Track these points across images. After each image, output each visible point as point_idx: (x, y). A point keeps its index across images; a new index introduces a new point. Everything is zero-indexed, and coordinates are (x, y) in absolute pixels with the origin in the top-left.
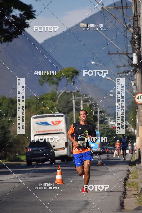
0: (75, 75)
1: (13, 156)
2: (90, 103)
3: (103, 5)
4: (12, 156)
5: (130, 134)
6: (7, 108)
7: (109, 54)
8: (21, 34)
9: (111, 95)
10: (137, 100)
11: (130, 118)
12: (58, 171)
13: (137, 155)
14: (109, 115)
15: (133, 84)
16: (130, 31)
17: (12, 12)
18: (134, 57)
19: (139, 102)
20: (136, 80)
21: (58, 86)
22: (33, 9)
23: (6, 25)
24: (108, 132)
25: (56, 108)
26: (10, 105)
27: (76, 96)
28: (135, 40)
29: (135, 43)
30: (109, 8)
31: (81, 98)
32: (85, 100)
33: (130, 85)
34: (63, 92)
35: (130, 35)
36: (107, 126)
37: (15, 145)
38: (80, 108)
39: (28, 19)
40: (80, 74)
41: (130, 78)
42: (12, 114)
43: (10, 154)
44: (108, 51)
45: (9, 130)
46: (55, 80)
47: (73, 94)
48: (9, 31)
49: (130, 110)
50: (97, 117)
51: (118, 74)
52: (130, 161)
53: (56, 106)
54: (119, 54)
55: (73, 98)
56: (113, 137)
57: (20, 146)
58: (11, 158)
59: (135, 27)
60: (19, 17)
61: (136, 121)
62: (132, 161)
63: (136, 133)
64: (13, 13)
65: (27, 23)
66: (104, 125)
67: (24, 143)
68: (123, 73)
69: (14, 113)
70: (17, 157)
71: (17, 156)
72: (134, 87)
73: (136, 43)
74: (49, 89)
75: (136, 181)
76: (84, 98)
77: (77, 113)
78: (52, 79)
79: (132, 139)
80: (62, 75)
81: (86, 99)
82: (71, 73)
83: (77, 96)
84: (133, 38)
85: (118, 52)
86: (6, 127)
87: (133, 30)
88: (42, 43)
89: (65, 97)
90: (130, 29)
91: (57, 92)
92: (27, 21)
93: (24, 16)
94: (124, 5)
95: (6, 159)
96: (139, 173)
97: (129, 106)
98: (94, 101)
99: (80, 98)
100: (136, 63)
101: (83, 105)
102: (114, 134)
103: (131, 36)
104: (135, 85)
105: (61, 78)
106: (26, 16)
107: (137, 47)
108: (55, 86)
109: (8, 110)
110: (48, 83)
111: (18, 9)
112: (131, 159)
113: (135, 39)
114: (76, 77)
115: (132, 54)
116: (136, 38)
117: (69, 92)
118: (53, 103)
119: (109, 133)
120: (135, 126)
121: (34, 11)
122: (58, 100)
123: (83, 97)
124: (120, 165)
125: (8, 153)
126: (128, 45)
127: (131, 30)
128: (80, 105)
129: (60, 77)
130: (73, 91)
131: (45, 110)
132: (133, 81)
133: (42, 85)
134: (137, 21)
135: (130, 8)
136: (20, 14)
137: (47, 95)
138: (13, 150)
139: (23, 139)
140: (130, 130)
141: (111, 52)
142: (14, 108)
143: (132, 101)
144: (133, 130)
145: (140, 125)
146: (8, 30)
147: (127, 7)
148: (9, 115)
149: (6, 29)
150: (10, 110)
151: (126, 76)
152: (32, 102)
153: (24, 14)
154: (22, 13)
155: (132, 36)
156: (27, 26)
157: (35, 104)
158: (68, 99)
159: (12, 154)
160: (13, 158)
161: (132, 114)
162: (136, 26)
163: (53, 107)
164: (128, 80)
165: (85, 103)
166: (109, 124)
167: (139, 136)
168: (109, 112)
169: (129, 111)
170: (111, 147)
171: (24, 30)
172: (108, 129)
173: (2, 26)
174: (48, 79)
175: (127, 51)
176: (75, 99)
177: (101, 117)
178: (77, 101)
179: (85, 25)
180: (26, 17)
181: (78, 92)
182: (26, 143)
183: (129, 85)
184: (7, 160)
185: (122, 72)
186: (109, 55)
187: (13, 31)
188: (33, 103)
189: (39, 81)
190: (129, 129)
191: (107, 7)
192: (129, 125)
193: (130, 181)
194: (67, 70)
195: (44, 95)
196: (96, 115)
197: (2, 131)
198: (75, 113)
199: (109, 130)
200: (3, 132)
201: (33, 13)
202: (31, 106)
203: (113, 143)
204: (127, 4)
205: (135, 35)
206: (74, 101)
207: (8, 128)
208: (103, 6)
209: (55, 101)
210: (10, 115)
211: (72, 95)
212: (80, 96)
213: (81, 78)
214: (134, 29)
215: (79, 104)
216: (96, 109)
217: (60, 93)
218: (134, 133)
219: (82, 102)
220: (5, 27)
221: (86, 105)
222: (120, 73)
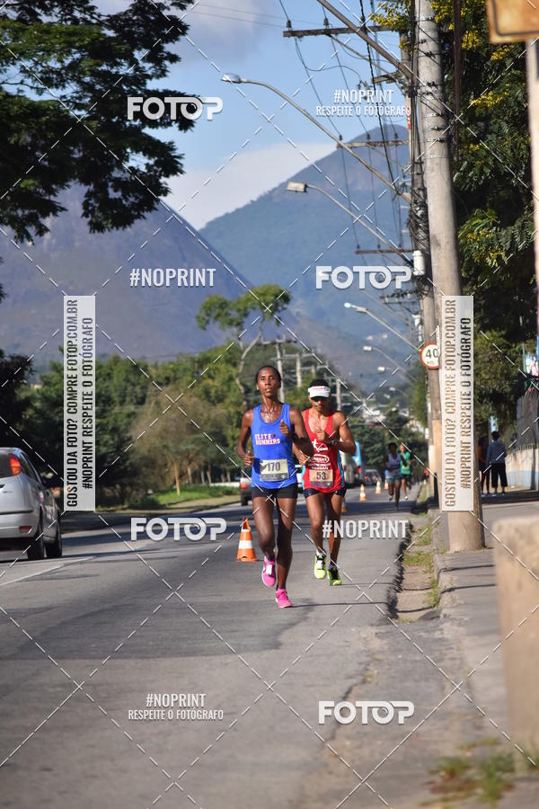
0: (281, 304)
1: (140, 496)
2: (319, 367)
3: (341, 138)
4: (137, 496)
5: (415, 438)
6: (124, 383)
7: (358, 253)
8: (151, 208)
9: (366, 348)
10: (426, 360)
11: (413, 401)
12: (243, 530)
13: (430, 487)
14: (364, 395)
15: (417, 322)
16: (405, 198)
17: (127, 161)
18: (415, 259)
19: (431, 365)
20: (422, 311)
21: (242, 329)
22: (177, 153)
23: (115, 191)
24: (362, 435)
25: (237, 381)
26: (132, 377)
27: (284, 351)
28: (418, 220)
29: (417, 226)
30: (356, 145)
31: (297, 355)
32: (305, 361)
33: (410, 323)
34: (254, 342)
35: (405, 207)
36: (360, 422)
37: (144, 469)
38: (294, 380)
39: (167, 176)
40: (291, 302)
41: (411, 307)
42: (136, 397)
43: (134, 492)
44: (356, 244)
45: (128, 435)
46: (234, 314)
47: (277, 347)
48: (124, 202)
49: (413, 381)
50: (335, 398)
51: (382, 298)
52: (414, 502)
53: (238, 375)
54: (381, 252)
55: (279, 356)
56: (373, 445)
57: (156, 471)
58: (137, 501)
59: (416, 189)
60: (146, 171)
61: (427, 409)
62: (419, 501)
63: (427, 437)
64: (132, 163)
65: (164, 185)
66: (352, 419)
67: (166, 465)
68: (393, 296)
69: (140, 395)
70: (152, 496)
71: (150, 495)
72: (420, 327)
73: (420, 227)
74: (222, 337)
75: (428, 551)
76: (305, 355)
77: (287, 392)
78: (227, 314)
79: (420, 451)
80: (249, 303)
81: (307, 358)
82: (272, 298)
83: (287, 353)
84: (412, 215)
85: (379, 246)
86: (123, 428)
87: (412, 195)
88: (202, 230)
89: (260, 355)
90: (405, 194)
91: (241, 344)
92: (163, 180)
93: (155, 168)
94: (391, 138)
95: (123, 503)
96: (434, 530)
97: (410, 372)
98: (327, 362)
99: (293, 356)
100: (422, 273)
101: (303, 372)
102: (376, 438)
103: (408, 208)
104: (422, 323)
105: (249, 310)
106: (160, 169)
107: (422, 235)
108: (235, 330)
109: (126, 389)
110: (218, 323)
111: (141, 153)
112: (418, 496)
113: (417, 216)
114: (284, 309)
115: (413, 251)
116: (419, 214)
117: (268, 343)
118: (231, 369)
119: (366, 437)
120: (425, 420)
121: (179, 157)
122: (242, 363)
123: (301, 354)
124: (390, 512)
125: (128, 489)
126: (403, 231)
127: (407, 195)
128: (295, 373)
129: (246, 309)
130: (278, 341)
131: (213, 386)
132: (417, 313)
133: (204, 328)
134: (421, 174)
135: (403, 144)
136: (147, 165)
137: (216, 350)
138: (140, 482)
139: (163, 455)
140: (414, 430)
141: (362, 249)
142: (139, 384)
143: (415, 361)
144: (421, 430)
145: (434, 417)
146: (121, 202)
147: (396, 143)
148: (128, 399)
149: (115, 199)
150: (130, 388)
151: (400, 303)
152: (181, 368)
153: (157, 163)
154: (152, 162)
155: (411, 211)
156: (165, 192)
157: (190, 373)
158: (267, 359)
159: (137, 490)
160: (139, 502)
161: (416, 392)
162: (419, 186)
163: (231, 379)
164: (406, 311)
165: (307, 368)
166: (364, 416)
167: (433, 444)
168: (363, 387)
169: (411, 384)
170: (372, 468)
171: (158, 200)
172: (363, 427)
173: (107, 194)
174: (219, 315)
175: (400, 246)
176: (282, 360)
177: (345, 399)
178: (288, 362)
179: (301, 187)
180: (161, 171)
181: (289, 341)
182: (169, 464)
183: (407, 325)
184: (125, 506)
185: (390, 295)
186: (360, 255)
187: (133, 203)
188: (185, 370)
189: (198, 317)
190: (412, 426)
191: (350, 143)
192: (412, 417)
193: (412, 549)
194: (262, 292)
195: (210, 351)
196: (333, 395)
197: (113, 439)
198: (284, 391)
199: (363, 431)
200: (116, 439)
201: (178, 160)
202: (179, 378)
203: (374, 460)
204: (396, 136)
205: (418, 209)
206: (279, 364)
207: (126, 430)
208: (342, 143)
209: (235, 365)
210: (132, 400)
211: (274, 350)
212: (293, 351)
213: (297, 310)
214: (413, 193)
215: (292, 371)
216: (333, 381)
217: (245, 347)
218: (424, 436)
219: (298, 364)
220: (113, 194)
221: (309, 372)
222: (385, 295)
